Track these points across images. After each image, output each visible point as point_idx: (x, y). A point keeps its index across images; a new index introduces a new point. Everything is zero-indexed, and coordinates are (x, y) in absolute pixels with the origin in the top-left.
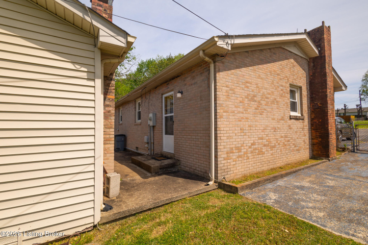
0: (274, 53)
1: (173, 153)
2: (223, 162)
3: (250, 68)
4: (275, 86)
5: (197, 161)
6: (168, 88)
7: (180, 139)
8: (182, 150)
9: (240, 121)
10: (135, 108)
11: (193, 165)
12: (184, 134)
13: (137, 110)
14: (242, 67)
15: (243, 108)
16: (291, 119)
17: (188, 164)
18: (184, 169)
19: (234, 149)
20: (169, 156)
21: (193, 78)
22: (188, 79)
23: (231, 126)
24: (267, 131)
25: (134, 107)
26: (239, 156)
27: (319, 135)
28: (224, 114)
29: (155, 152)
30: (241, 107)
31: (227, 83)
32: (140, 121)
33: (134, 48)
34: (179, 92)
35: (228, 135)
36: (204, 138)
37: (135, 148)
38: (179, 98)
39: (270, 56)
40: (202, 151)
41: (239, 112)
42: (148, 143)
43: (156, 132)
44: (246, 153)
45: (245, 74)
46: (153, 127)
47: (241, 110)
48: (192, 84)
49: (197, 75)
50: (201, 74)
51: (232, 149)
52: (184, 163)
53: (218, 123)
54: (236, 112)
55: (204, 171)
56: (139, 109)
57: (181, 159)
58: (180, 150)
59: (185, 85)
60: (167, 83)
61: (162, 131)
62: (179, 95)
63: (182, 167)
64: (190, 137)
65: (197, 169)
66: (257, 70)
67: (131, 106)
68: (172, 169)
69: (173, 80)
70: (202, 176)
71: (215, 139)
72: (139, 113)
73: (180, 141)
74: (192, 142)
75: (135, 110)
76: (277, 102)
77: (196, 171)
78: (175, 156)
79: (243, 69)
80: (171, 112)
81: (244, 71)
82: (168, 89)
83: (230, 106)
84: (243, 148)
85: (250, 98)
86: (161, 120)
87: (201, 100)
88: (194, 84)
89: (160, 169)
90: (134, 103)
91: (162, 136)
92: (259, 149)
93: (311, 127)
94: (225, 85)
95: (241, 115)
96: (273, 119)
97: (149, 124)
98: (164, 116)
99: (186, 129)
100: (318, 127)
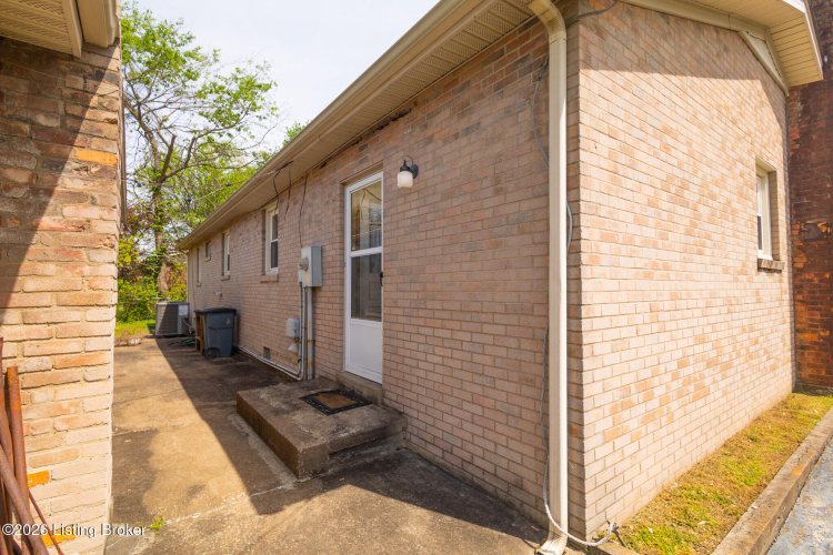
0: (726, 49)
1: (380, 381)
2: (600, 452)
3: (672, 78)
4: (728, 156)
5: (478, 431)
6: (365, 160)
7: (406, 337)
8: (414, 380)
9: (648, 276)
10: (264, 232)
11: (458, 443)
12: (421, 322)
13: (270, 239)
14: (653, 70)
15: (657, 226)
16: (759, 269)
17: (439, 434)
18: (421, 451)
19: (633, 390)
20: (365, 393)
21: (464, 110)
22: (438, 119)
23: (623, 296)
24: (715, 311)
25: (260, 228)
26: (649, 417)
27: (822, 321)
28: (605, 247)
29: (319, 373)
30: (652, 222)
31: (613, 121)
32: (275, 270)
33: (273, 86)
34: (405, 168)
35: (614, 334)
36: (512, 343)
37: (262, 352)
38: (405, 192)
39: (718, 55)
40: (503, 396)
41: (647, 243)
42: (297, 340)
43: (321, 305)
44: (664, 401)
45: (661, 98)
46: (314, 289)
47: (650, 232)
48: (456, 136)
49: (481, 96)
50: (498, 87)
51: (626, 389)
52: (422, 426)
53: (586, 286)
54: (638, 241)
55: (512, 478)
56: (276, 235)
57: (407, 411)
58: (407, 377)
59: (430, 140)
60: (361, 144)
61: (342, 304)
62: (405, 179)
63: (414, 439)
64: (447, 334)
65: (478, 461)
66: (689, 91)
67: (253, 226)
68: (378, 448)
69: (383, 131)
70: (502, 495)
71: (569, 354)
72: (275, 245)
73: (408, 345)
74: (457, 354)
75: (264, 239)
76: (734, 212)
77: (470, 468)
78: (388, 394)
79: (656, 75)
80: (374, 240)
81: (657, 85)
82: (365, 166)
83: (621, 215)
84: (656, 381)
85: (673, 189)
86: (338, 270)
87: (498, 192)
88: (468, 131)
89: (332, 455)
90: (260, 216)
91: (342, 322)
92: (695, 380)
93: (794, 295)
94: (605, 127)
95: (652, 253)
96: (726, 271)
97: (300, 280)
98: (350, 254)
99: (430, 304)
100: (818, 294)
